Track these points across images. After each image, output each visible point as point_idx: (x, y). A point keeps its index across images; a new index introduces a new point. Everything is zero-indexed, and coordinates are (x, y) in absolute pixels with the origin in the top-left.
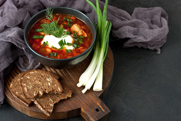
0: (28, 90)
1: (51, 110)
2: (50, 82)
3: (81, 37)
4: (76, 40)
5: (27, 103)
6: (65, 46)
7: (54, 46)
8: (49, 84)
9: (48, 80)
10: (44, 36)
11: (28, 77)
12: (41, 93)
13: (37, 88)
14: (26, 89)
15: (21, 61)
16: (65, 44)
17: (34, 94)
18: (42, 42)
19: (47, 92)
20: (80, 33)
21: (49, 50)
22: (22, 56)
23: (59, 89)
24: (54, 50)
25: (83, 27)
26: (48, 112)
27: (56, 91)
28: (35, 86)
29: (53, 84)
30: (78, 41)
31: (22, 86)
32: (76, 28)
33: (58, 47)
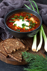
0: (7, 49)
1: (21, 59)
2: (18, 44)
3: (34, 23)
4: (31, 25)
5: (5, 56)
6: (25, 27)
7: (19, 26)
8: (18, 45)
9: (16, 43)
10: (15, 21)
11: (6, 43)
12: (14, 50)
13: (12, 48)
14: (6, 49)
15: (3, 35)
16: (25, 26)
17: (11, 51)
18: (14, 24)
19: (17, 49)
20: (34, 22)
21: (16, 28)
22: (3, 33)
23: (24, 47)
24: (19, 28)
25: (36, 19)
26: (20, 60)
27: (22, 48)
28: (11, 47)
29: (20, 45)
30: (32, 25)
31: (3, 47)
32: (32, 19)
33: (21, 27)
